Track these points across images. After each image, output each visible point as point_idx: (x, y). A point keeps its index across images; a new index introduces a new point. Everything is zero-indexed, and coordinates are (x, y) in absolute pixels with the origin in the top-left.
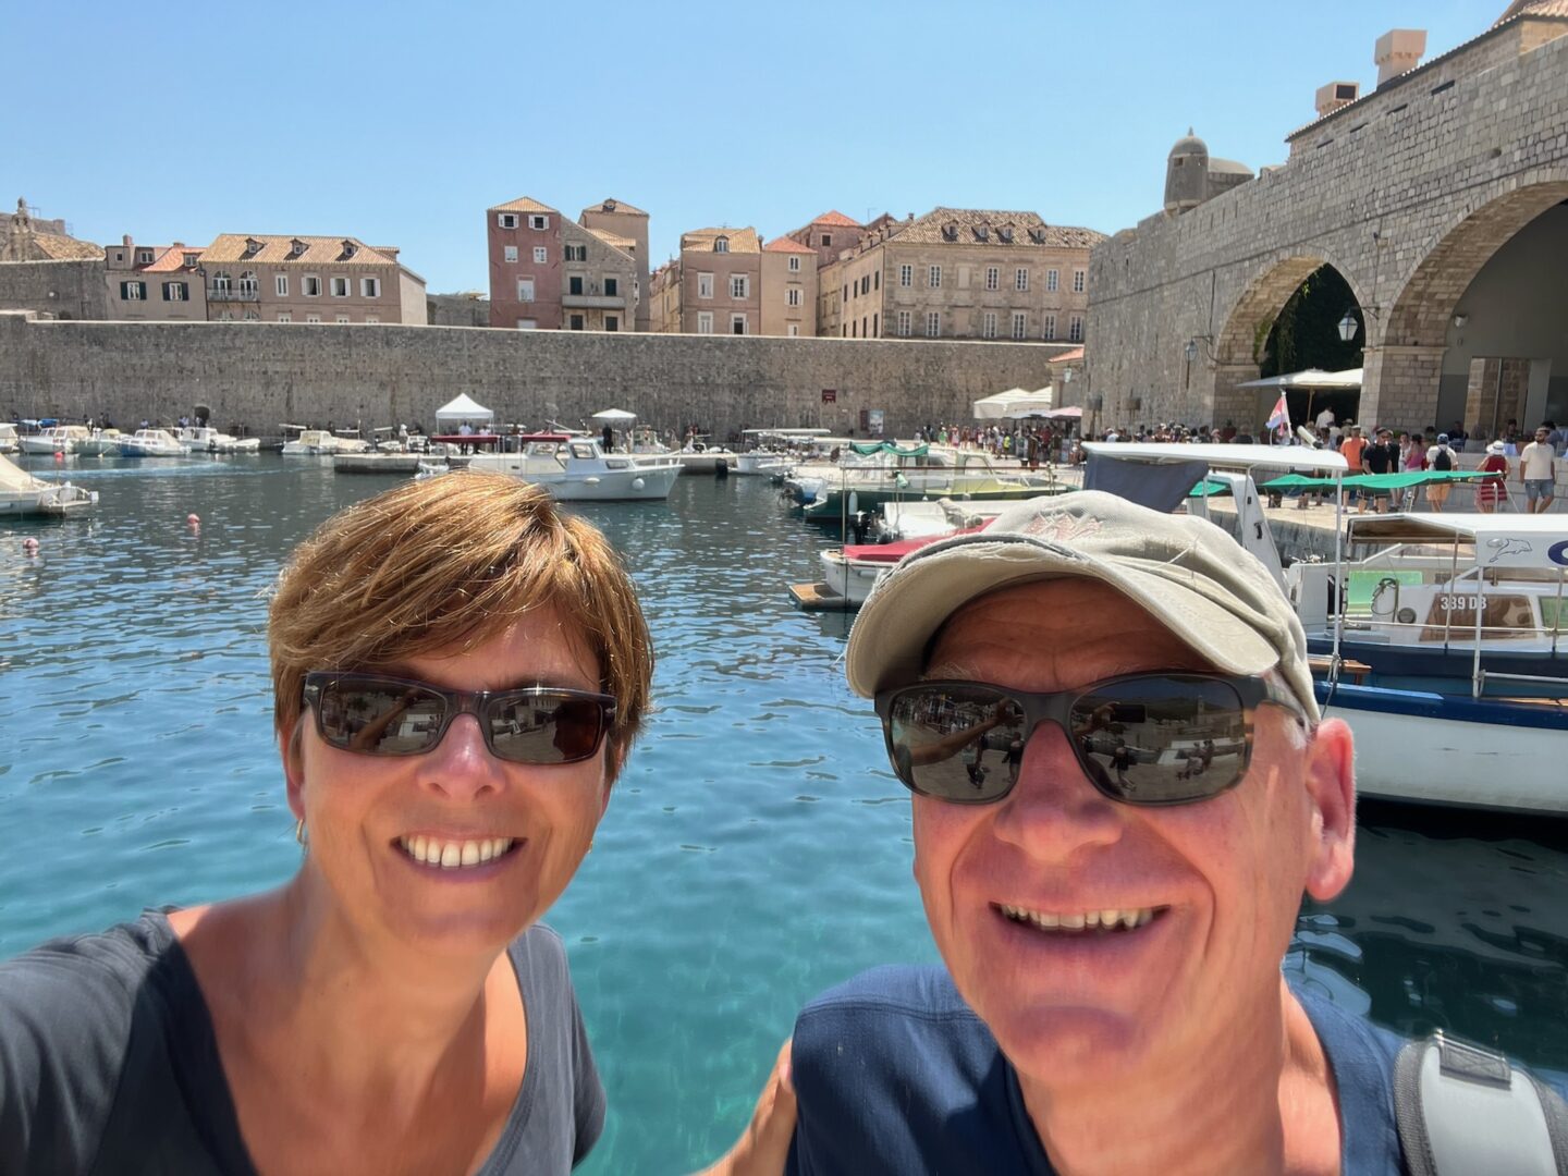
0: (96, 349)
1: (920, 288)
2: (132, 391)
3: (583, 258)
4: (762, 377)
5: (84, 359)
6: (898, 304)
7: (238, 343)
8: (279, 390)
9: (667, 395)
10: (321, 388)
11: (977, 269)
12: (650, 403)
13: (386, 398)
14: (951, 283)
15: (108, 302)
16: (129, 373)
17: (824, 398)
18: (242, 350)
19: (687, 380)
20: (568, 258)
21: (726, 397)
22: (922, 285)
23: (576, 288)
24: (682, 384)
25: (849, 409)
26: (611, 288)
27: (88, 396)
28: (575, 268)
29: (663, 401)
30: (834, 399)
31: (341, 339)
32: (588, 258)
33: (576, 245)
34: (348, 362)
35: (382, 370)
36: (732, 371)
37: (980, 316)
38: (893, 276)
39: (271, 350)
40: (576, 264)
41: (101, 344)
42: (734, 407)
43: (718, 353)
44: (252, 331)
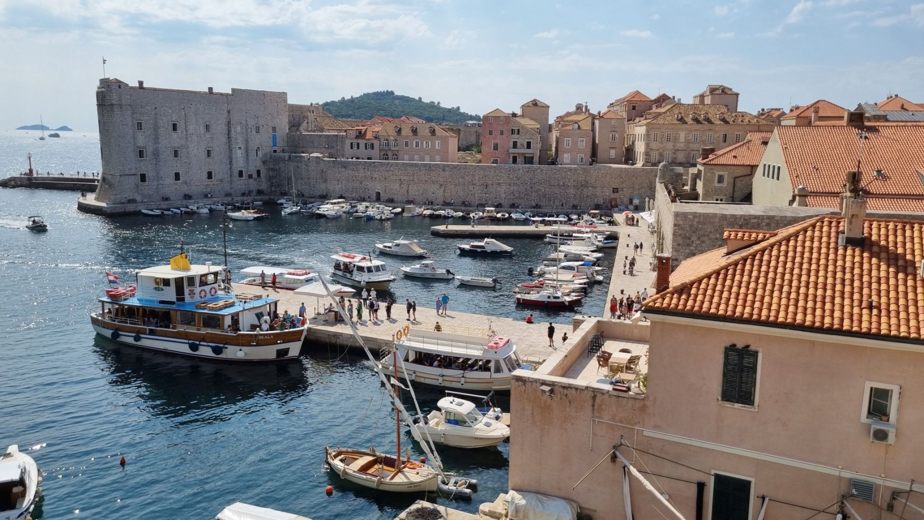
0: (344, 169)
1: (662, 142)
2: (355, 185)
3: (518, 134)
4: (587, 182)
5: (339, 173)
6: (651, 149)
7: (392, 169)
8: (405, 186)
9: (548, 190)
10: (419, 186)
11: (689, 134)
12: (541, 193)
13: (442, 190)
14: (676, 140)
15: (346, 150)
16: (354, 178)
17: (613, 192)
18: (393, 171)
19: (556, 184)
20: (512, 134)
21: (572, 191)
22: (662, 141)
23: (515, 145)
24: (554, 186)
25: (624, 196)
26: (529, 145)
27: (340, 186)
28: (515, 137)
29: (546, 192)
30: (618, 192)
31: (427, 168)
32: (520, 133)
33: (516, 129)
34: (429, 177)
35: (441, 180)
36: (575, 181)
37: (689, 154)
38: (649, 137)
39: (403, 172)
40: (516, 136)
41: (345, 167)
42: (575, 195)
43: (569, 173)
44: (397, 165)
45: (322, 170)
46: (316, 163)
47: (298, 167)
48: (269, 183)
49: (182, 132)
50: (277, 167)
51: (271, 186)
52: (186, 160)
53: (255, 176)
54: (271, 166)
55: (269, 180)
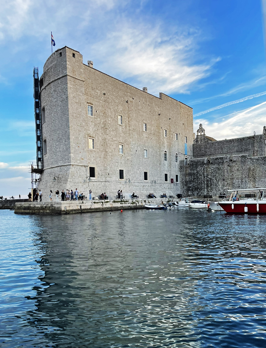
45: (249, 169)
46: (241, 161)
47: (219, 169)
48: (185, 188)
49: (126, 127)
50: (195, 171)
51: (188, 190)
52: (128, 158)
53: (175, 180)
54: (189, 171)
55: (186, 185)
